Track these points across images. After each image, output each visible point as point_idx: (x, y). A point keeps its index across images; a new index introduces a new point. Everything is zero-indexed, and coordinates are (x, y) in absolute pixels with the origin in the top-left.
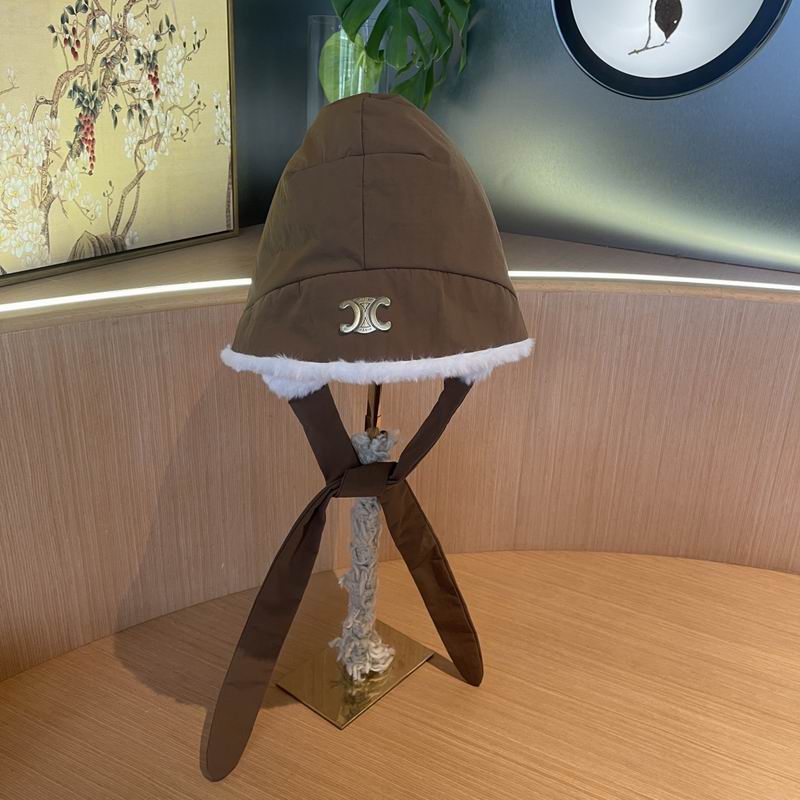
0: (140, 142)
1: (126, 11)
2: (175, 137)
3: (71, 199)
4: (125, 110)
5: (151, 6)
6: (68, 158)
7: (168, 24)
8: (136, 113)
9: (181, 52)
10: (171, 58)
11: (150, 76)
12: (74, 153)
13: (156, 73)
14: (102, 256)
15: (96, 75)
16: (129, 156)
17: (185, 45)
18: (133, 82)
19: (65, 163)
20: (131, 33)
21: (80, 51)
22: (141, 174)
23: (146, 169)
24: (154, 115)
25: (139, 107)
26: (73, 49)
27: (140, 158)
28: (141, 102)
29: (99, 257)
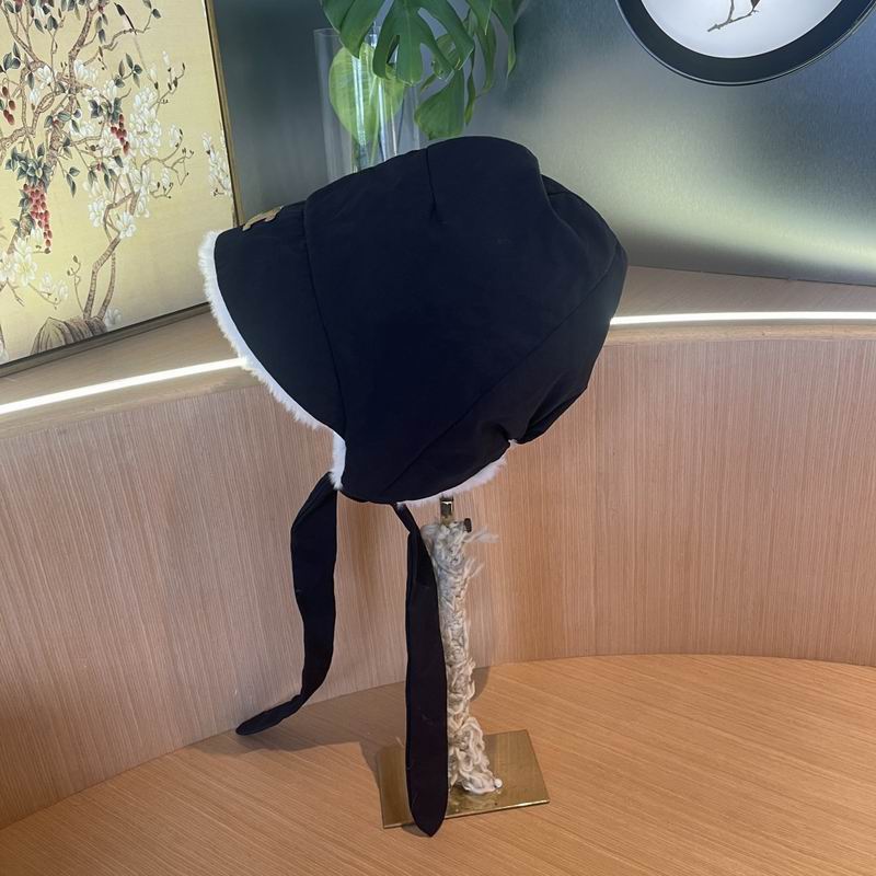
0: (110, 207)
1: (72, 58)
2: (156, 194)
3: (25, 284)
4: (84, 172)
5: (105, 48)
6: (15, 238)
7: (131, 65)
8: (100, 174)
9: (153, 95)
10: (139, 105)
11: (113, 129)
12: (22, 230)
13: (121, 125)
14: (76, 343)
15: (41, 137)
16: (96, 224)
17: (156, 86)
18: (91, 138)
19: (12, 244)
20: (82, 82)
21: (16, 114)
22: (115, 244)
23: (121, 237)
24: (124, 173)
25: (103, 166)
26: (6, 112)
27: (111, 226)
28: (105, 161)
29: (72, 345)
